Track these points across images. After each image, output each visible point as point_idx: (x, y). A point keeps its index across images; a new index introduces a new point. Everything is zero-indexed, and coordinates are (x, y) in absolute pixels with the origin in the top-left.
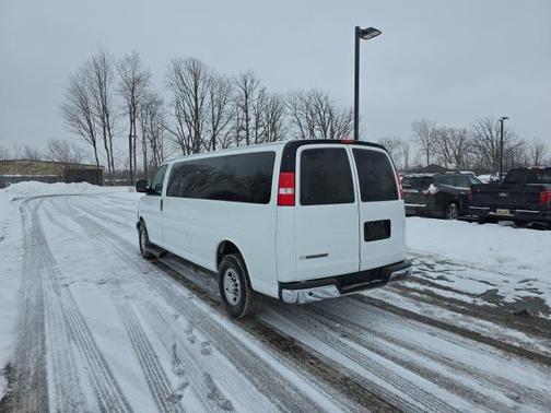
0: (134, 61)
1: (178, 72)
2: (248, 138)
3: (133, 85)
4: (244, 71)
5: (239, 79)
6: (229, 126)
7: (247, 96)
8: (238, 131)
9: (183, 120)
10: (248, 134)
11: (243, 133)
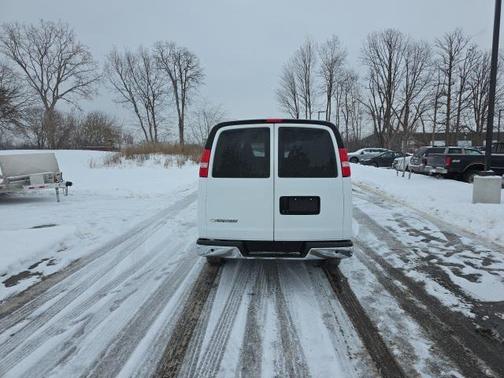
0: (334, 43)
1: (374, 45)
2: (448, 105)
3: (332, 65)
4: (451, 31)
5: (444, 41)
6: (423, 93)
7: (452, 58)
8: (437, 97)
9: (376, 92)
10: (449, 100)
11: (444, 99)
